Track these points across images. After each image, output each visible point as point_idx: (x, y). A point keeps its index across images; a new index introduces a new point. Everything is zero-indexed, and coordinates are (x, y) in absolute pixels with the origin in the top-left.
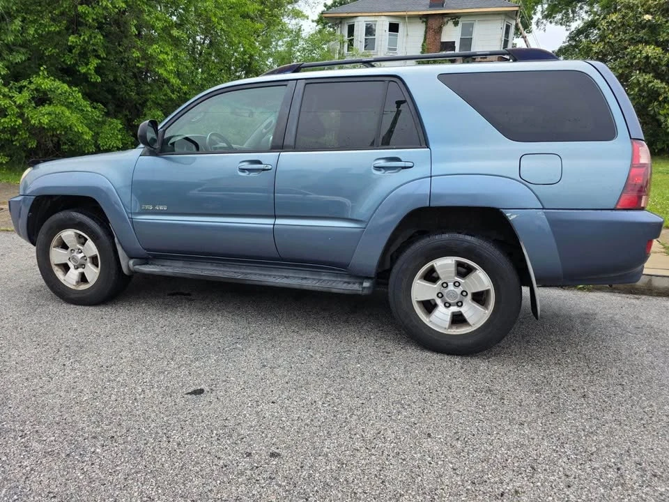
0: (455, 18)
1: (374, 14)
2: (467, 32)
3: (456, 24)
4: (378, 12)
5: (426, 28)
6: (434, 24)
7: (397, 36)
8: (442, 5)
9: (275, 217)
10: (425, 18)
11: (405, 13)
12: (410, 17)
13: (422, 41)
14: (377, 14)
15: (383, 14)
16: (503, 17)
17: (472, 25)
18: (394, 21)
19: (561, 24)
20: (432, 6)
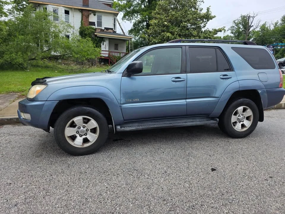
0: (94, 13)
1: (57, 5)
2: (99, 19)
3: (95, 15)
4: (59, 4)
5: (82, 15)
6: (85, 13)
7: (69, 16)
8: (88, 6)
9: (186, 99)
10: (81, 11)
11: (72, 7)
12: (75, 9)
13: (81, 20)
14: (58, 5)
15: (62, 5)
16: (113, 15)
17: (101, 16)
18: (67, 9)
19: (128, 20)
20: (84, 6)
